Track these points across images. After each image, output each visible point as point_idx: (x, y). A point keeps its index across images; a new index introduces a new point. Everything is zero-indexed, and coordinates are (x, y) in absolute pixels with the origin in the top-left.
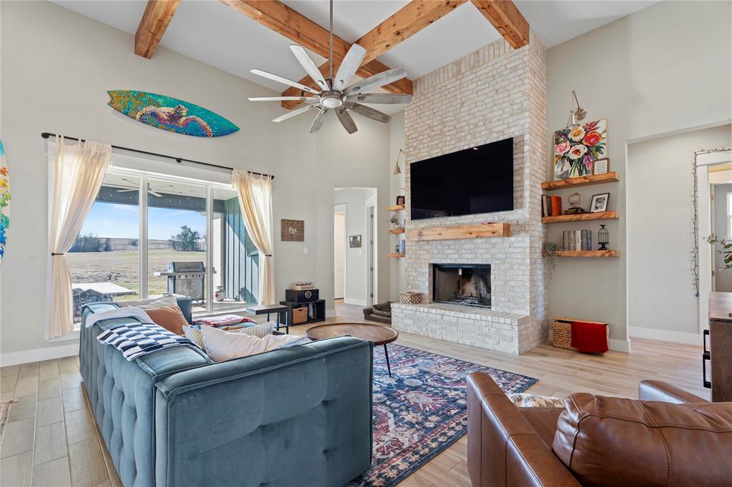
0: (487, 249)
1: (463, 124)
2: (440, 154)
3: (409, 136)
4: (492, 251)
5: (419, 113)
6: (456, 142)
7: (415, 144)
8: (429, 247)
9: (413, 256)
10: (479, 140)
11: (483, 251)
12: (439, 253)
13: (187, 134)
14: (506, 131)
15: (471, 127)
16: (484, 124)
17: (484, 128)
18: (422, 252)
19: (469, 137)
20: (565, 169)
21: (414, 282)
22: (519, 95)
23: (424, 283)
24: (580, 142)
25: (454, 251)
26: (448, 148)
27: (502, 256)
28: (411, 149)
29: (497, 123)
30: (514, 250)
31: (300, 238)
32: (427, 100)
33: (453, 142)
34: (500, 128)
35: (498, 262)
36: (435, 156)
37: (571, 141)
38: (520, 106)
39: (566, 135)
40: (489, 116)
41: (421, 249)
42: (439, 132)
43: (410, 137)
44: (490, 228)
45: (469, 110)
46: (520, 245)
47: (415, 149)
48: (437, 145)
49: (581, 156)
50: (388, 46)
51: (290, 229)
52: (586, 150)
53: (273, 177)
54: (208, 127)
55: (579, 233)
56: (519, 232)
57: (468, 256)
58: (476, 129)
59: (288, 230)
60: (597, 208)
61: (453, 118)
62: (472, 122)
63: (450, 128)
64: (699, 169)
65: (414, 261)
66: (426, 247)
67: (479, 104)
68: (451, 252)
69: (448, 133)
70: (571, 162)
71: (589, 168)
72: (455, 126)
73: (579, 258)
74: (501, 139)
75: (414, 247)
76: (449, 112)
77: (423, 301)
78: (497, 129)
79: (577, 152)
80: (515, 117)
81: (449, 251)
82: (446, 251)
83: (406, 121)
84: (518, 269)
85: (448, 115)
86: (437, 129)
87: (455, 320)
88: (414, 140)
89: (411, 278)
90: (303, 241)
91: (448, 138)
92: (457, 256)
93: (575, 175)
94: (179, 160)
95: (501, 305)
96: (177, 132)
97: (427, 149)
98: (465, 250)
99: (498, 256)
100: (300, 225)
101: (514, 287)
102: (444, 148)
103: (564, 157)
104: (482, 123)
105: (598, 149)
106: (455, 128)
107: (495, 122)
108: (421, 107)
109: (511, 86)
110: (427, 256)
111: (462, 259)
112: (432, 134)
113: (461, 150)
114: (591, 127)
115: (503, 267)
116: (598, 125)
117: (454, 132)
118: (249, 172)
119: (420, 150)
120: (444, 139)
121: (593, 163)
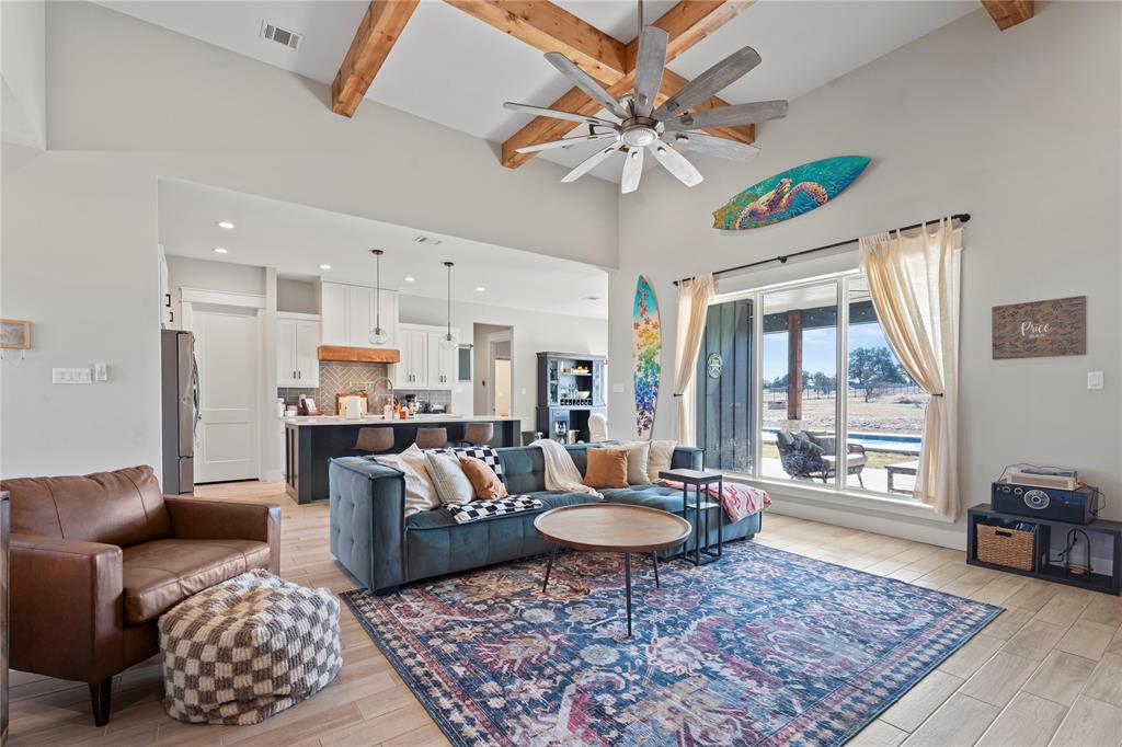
13: (792, 216)
51: (1025, 325)
54: (821, 188)
59: (1016, 329)
90: (1082, 353)
94: (784, 260)
96: (781, 220)
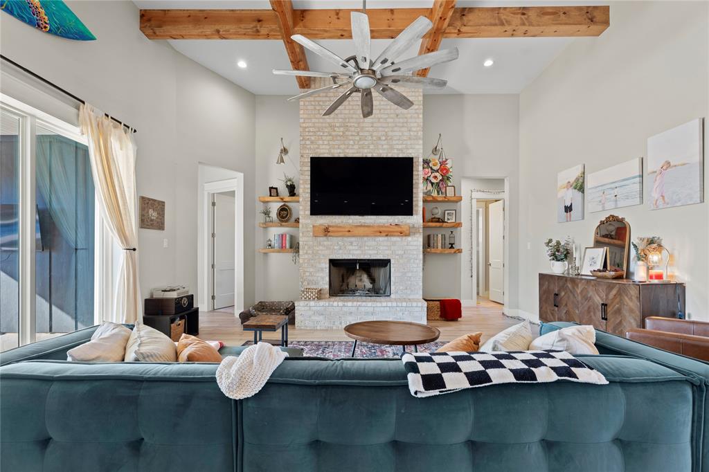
0: (387, 246)
1: (366, 134)
2: (342, 155)
3: (306, 128)
4: (393, 248)
5: (318, 108)
6: (359, 148)
7: (313, 138)
8: (329, 243)
9: (311, 252)
10: (381, 151)
11: (385, 248)
12: (340, 249)
14: (404, 151)
15: (374, 138)
16: (386, 139)
17: (385, 142)
18: (321, 248)
19: (372, 147)
20: (428, 189)
21: (311, 278)
22: (415, 124)
23: (323, 278)
24: (437, 171)
25: (356, 248)
26: (351, 151)
27: (400, 252)
28: (308, 142)
29: (397, 142)
30: (411, 248)
31: (160, 226)
32: (327, 99)
33: (356, 147)
34: (400, 147)
35: (397, 257)
36: (336, 156)
37: (431, 168)
38: (416, 134)
39: (428, 164)
40: (390, 134)
41: (320, 244)
42: (341, 134)
43: (307, 130)
44: (397, 229)
45: (372, 123)
46: (415, 243)
47: (312, 142)
48: (339, 145)
49: (438, 181)
50: (342, 36)
51: (151, 211)
52: (441, 178)
53: (135, 131)
54: (42, 11)
55: (440, 236)
56: (414, 233)
57: (371, 252)
58: (379, 142)
59: (148, 212)
60: (448, 219)
61: (356, 125)
62: (375, 134)
63: (354, 133)
64: (473, 200)
65: (310, 256)
66: (325, 243)
67: (381, 120)
68: (354, 247)
69: (351, 138)
70: (432, 184)
71: (444, 191)
72: (358, 132)
73: (441, 254)
74: (401, 156)
75: (311, 243)
76: (352, 118)
77: (323, 296)
78: (397, 147)
79: (435, 177)
80: (412, 142)
81: (351, 247)
82: (347, 247)
83: (302, 112)
84: (414, 262)
85: (351, 120)
86: (339, 131)
87: (371, 309)
88: (311, 134)
89: (307, 274)
90: (163, 229)
91: (351, 142)
92: (358, 252)
93: (435, 194)
95: (399, 292)
97: (328, 147)
98: (368, 246)
99: (397, 252)
100: (160, 206)
101: (410, 277)
102: (347, 151)
103: (427, 179)
104: (384, 138)
105: (448, 178)
106: (358, 135)
107: (395, 140)
108: (321, 103)
109: (409, 116)
110: (327, 252)
111: (365, 255)
112: (334, 133)
113: (364, 156)
114: (443, 163)
115: (401, 261)
116: (447, 162)
117: (357, 138)
118: (107, 115)
119: (319, 145)
120: (346, 142)
121: (446, 187)
